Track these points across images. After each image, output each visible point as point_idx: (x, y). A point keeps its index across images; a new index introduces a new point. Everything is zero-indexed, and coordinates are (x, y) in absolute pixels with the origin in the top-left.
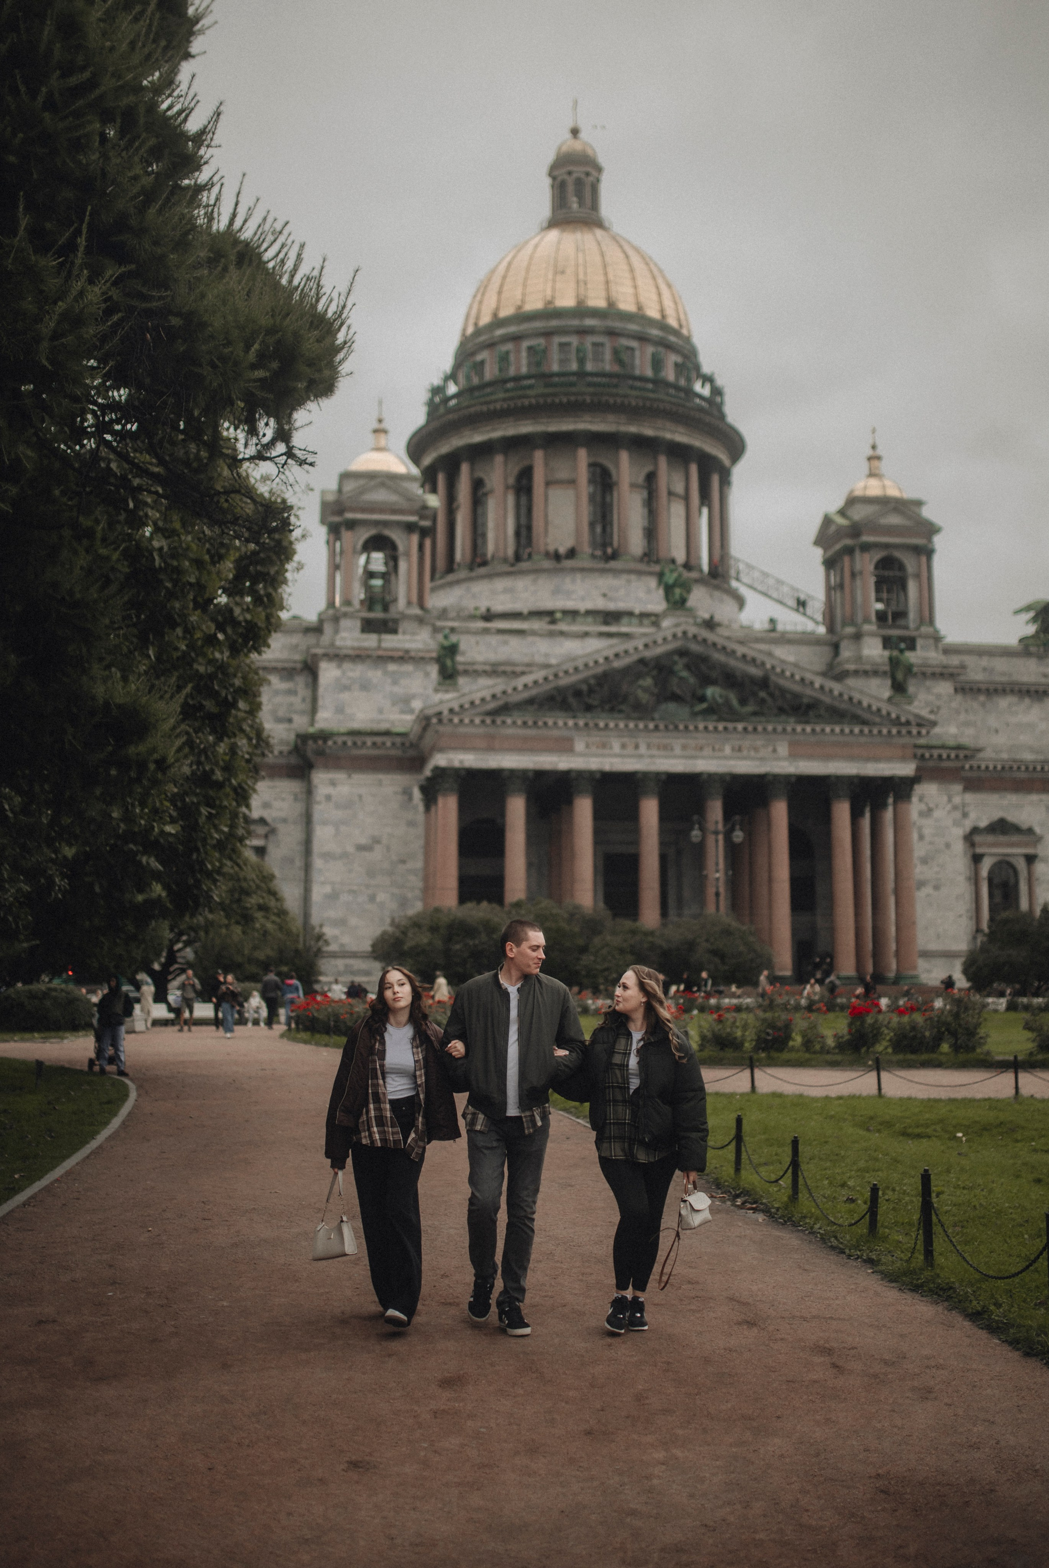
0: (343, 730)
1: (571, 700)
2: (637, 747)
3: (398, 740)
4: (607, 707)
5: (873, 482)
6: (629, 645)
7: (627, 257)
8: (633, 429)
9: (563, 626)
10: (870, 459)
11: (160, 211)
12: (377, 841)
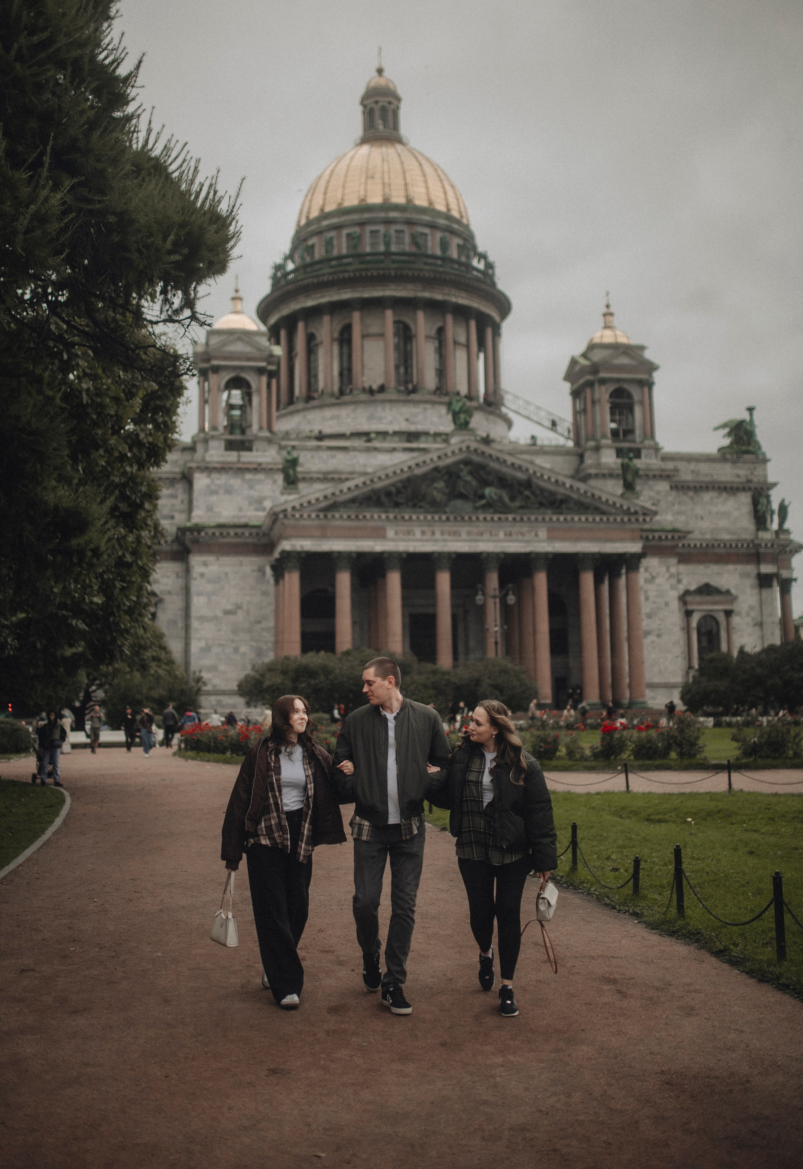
0: (212, 524)
1: (384, 499)
2: (433, 533)
3: (254, 531)
4: (410, 504)
5: (608, 332)
6: (427, 457)
7: (421, 165)
8: (427, 295)
9: (377, 444)
10: (605, 315)
11: (101, 136)
12: (239, 607)
